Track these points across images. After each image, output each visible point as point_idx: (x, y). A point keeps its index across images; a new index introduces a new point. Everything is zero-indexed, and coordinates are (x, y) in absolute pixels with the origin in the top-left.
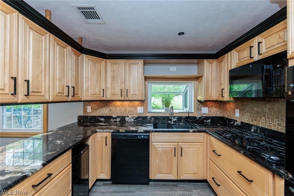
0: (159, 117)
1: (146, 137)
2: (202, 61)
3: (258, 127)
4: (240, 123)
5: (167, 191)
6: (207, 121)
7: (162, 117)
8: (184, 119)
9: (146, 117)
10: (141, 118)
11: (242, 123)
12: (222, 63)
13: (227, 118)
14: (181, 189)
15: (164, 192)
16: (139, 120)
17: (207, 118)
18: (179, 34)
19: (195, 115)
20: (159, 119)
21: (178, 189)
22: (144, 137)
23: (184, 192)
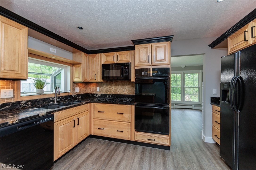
0: (38, 100)
1: (50, 119)
2: (80, 52)
3: (110, 95)
4: (100, 95)
5: (71, 159)
6: (79, 98)
7: (41, 99)
8: (64, 98)
9: (19, 103)
10: (9, 105)
11: (101, 94)
12: (94, 58)
13: (91, 94)
14: (79, 151)
15: (71, 161)
16: (4, 108)
17: (79, 95)
18: (78, 27)
19: (71, 94)
20: (39, 102)
21: (77, 153)
22: (48, 119)
23: (82, 151)
